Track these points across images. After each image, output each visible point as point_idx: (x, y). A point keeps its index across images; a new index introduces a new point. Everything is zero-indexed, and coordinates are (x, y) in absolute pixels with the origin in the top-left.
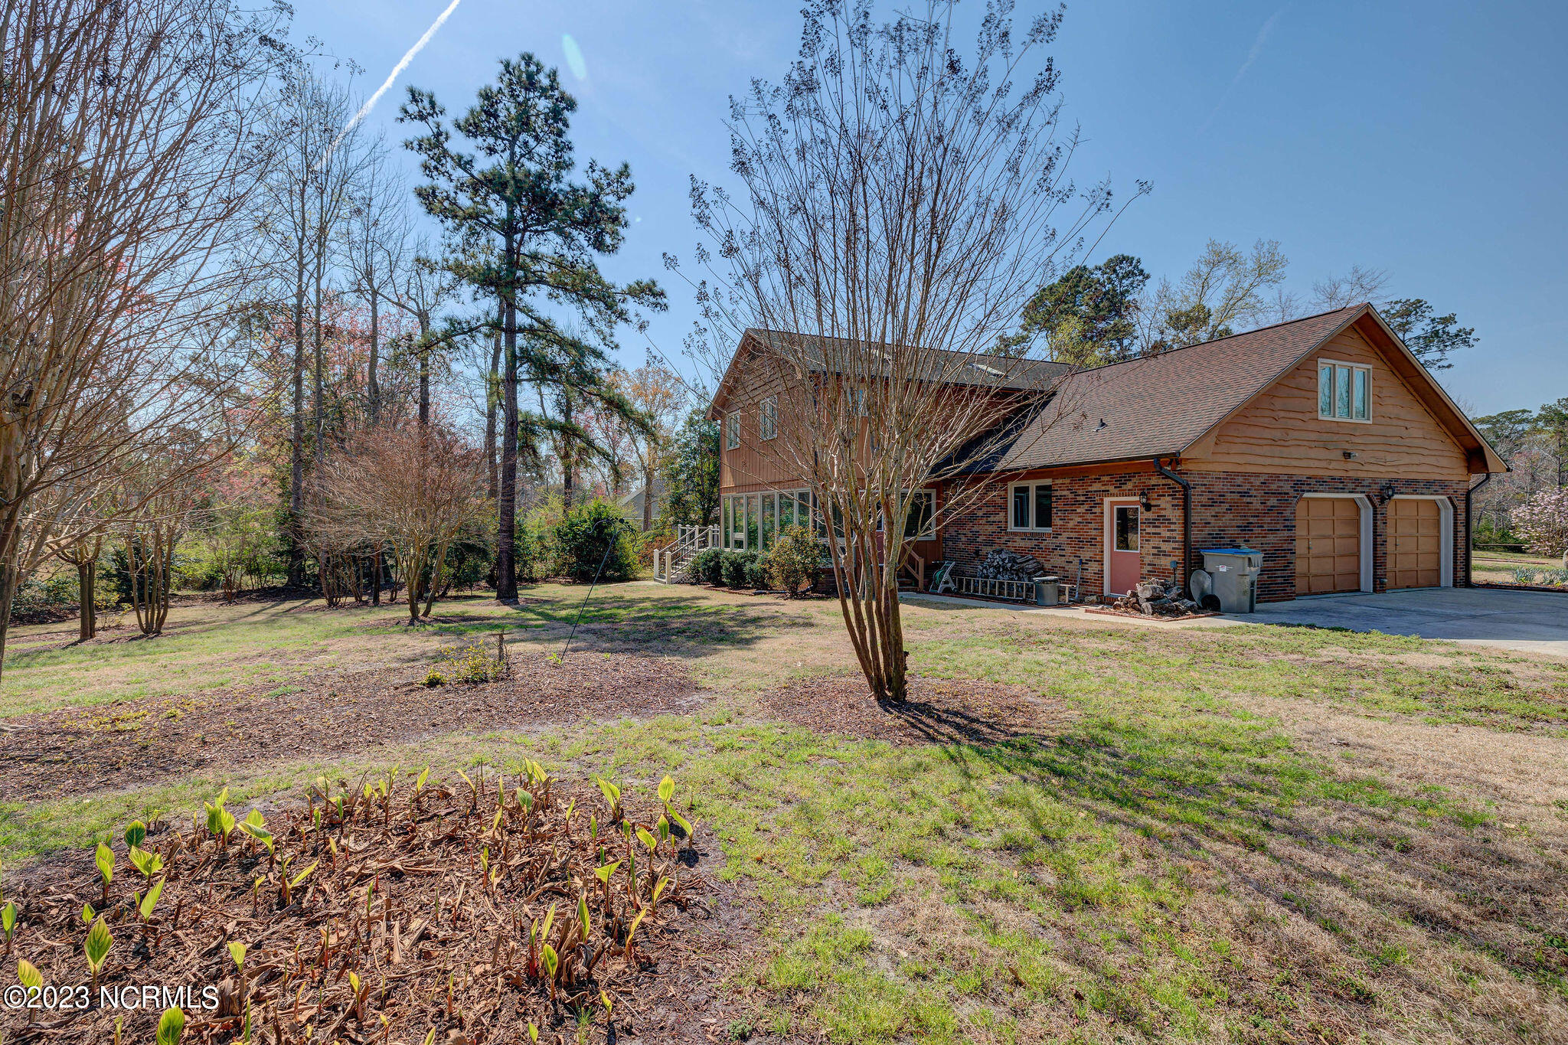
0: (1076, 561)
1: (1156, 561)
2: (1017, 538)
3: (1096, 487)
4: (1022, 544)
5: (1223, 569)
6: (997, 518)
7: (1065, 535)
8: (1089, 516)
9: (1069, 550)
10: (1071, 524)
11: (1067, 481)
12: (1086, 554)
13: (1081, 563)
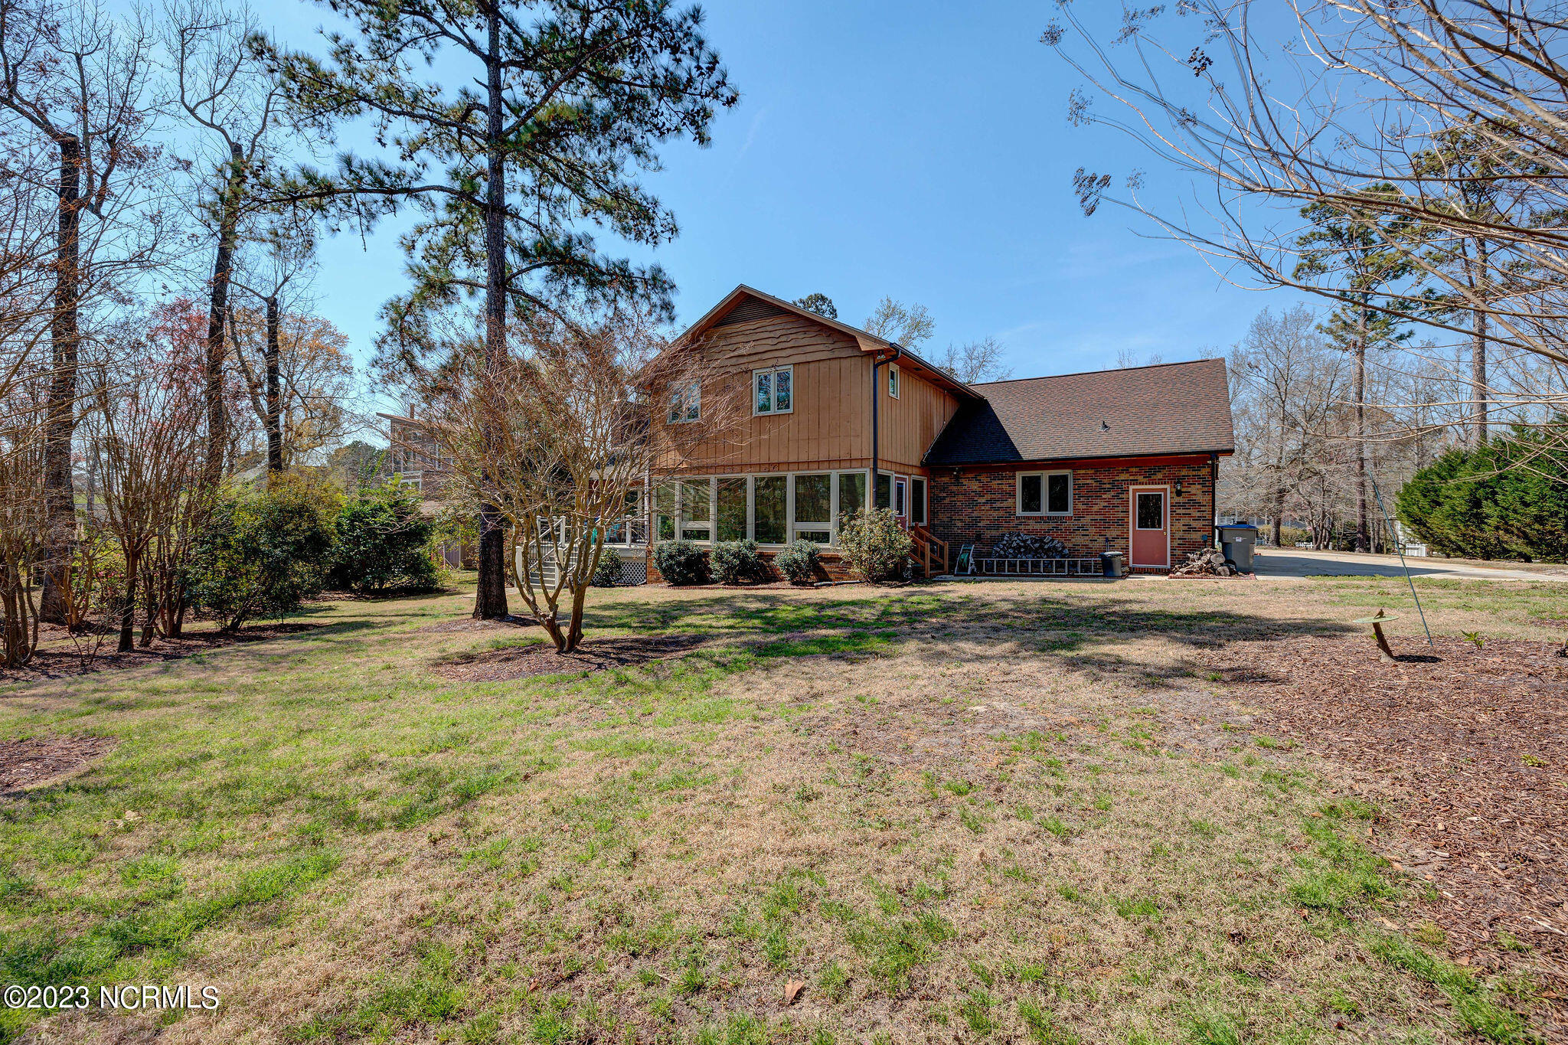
0: (1101, 539)
1: (1187, 536)
2: (1031, 522)
3: (1123, 477)
4: (1038, 527)
5: (1239, 540)
6: (1005, 504)
7: (1089, 518)
8: (1116, 501)
9: (1092, 530)
10: (1096, 508)
11: (1090, 472)
12: (1112, 533)
13: (1107, 540)
